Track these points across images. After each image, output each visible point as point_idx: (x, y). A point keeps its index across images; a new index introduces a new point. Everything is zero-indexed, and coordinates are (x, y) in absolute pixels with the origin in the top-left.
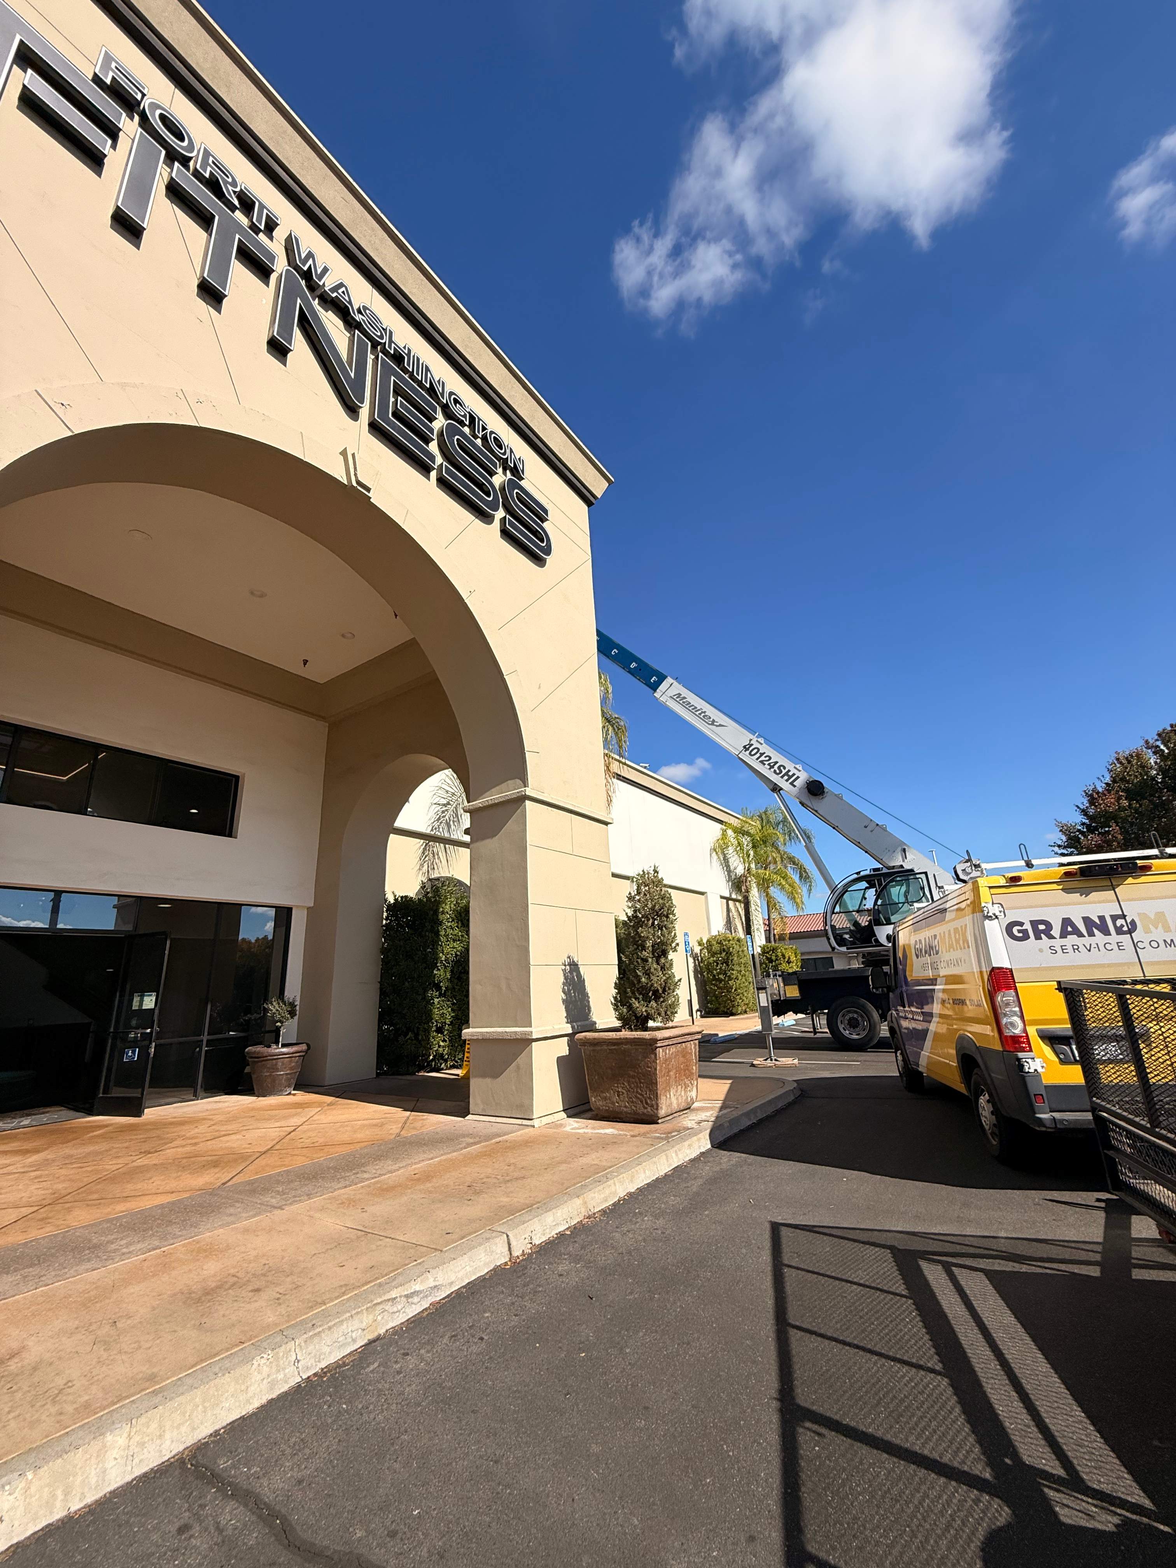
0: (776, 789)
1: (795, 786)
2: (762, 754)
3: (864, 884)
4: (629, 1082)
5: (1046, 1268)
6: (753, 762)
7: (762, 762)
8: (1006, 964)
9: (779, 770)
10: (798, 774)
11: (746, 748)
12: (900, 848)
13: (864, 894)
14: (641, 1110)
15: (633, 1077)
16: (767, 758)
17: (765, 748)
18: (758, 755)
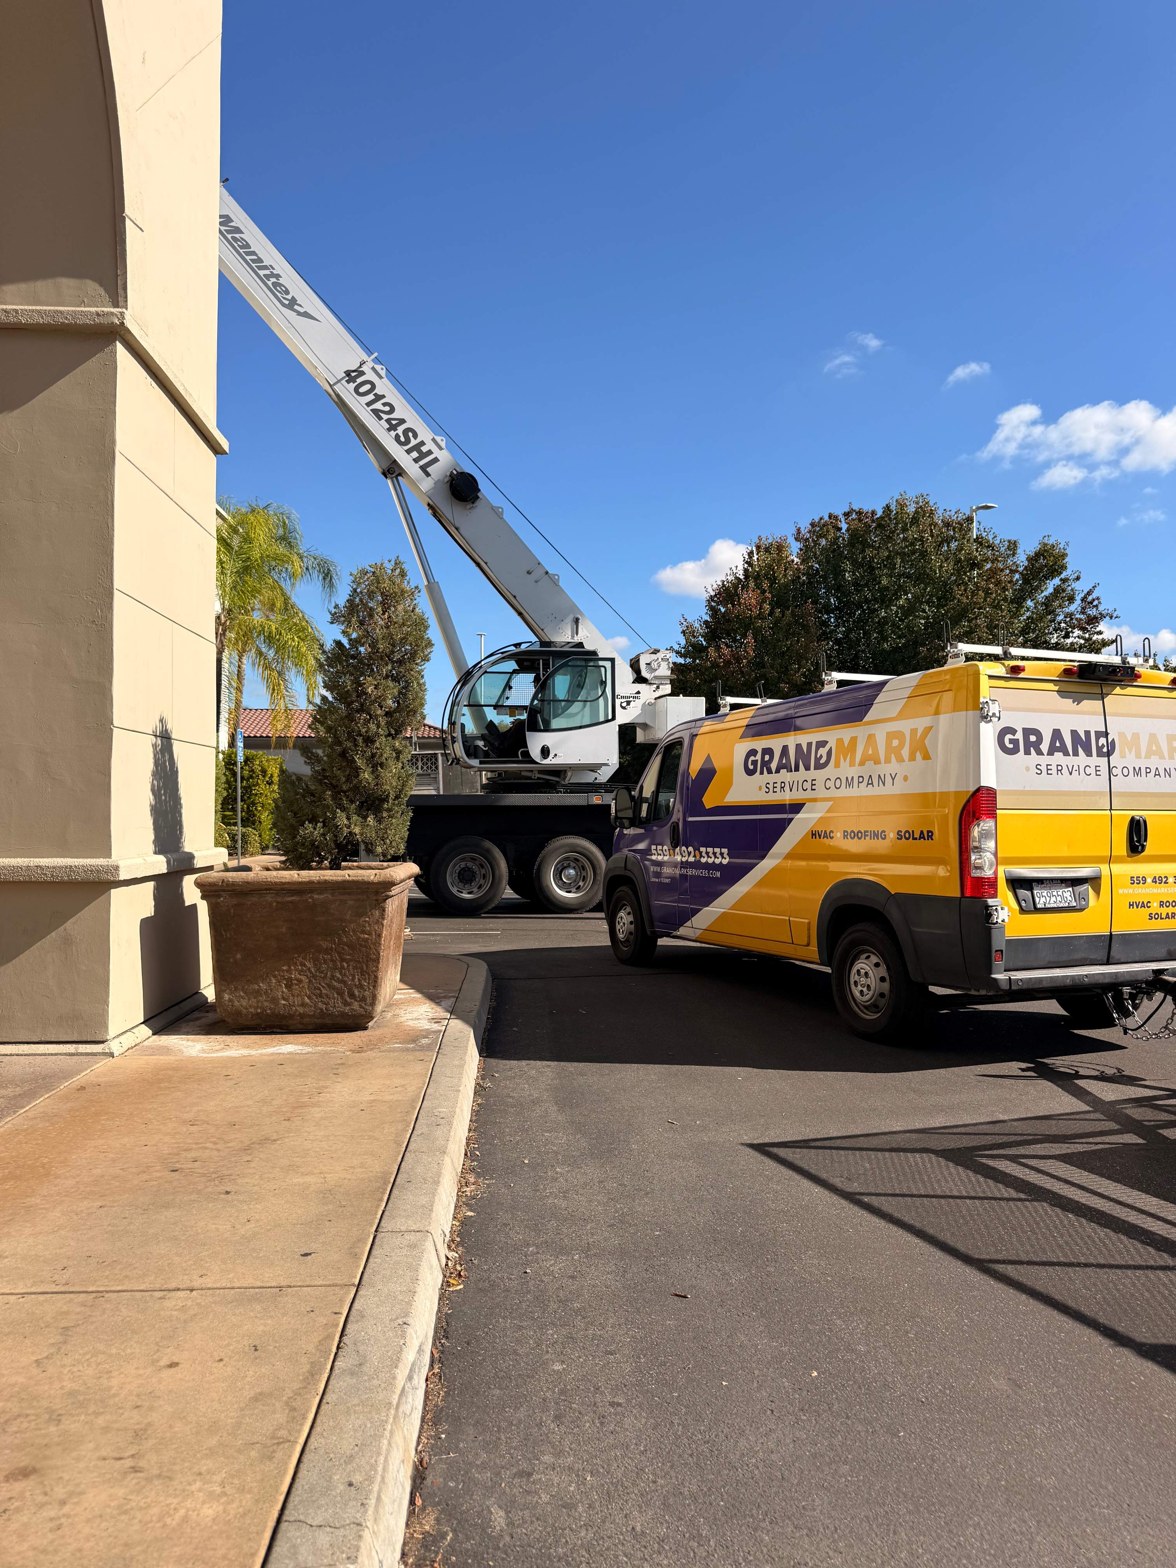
0: (392, 470)
1: (428, 474)
2: (378, 397)
3: (512, 665)
6: (359, 406)
7: (376, 412)
8: (994, 786)
9: (406, 438)
10: (437, 453)
11: (350, 376)
12: (570, 618)
13: (510, 679)
14: (337, 1006)
16: (387, 409)
17: (384, 386)
18: (371, 397)
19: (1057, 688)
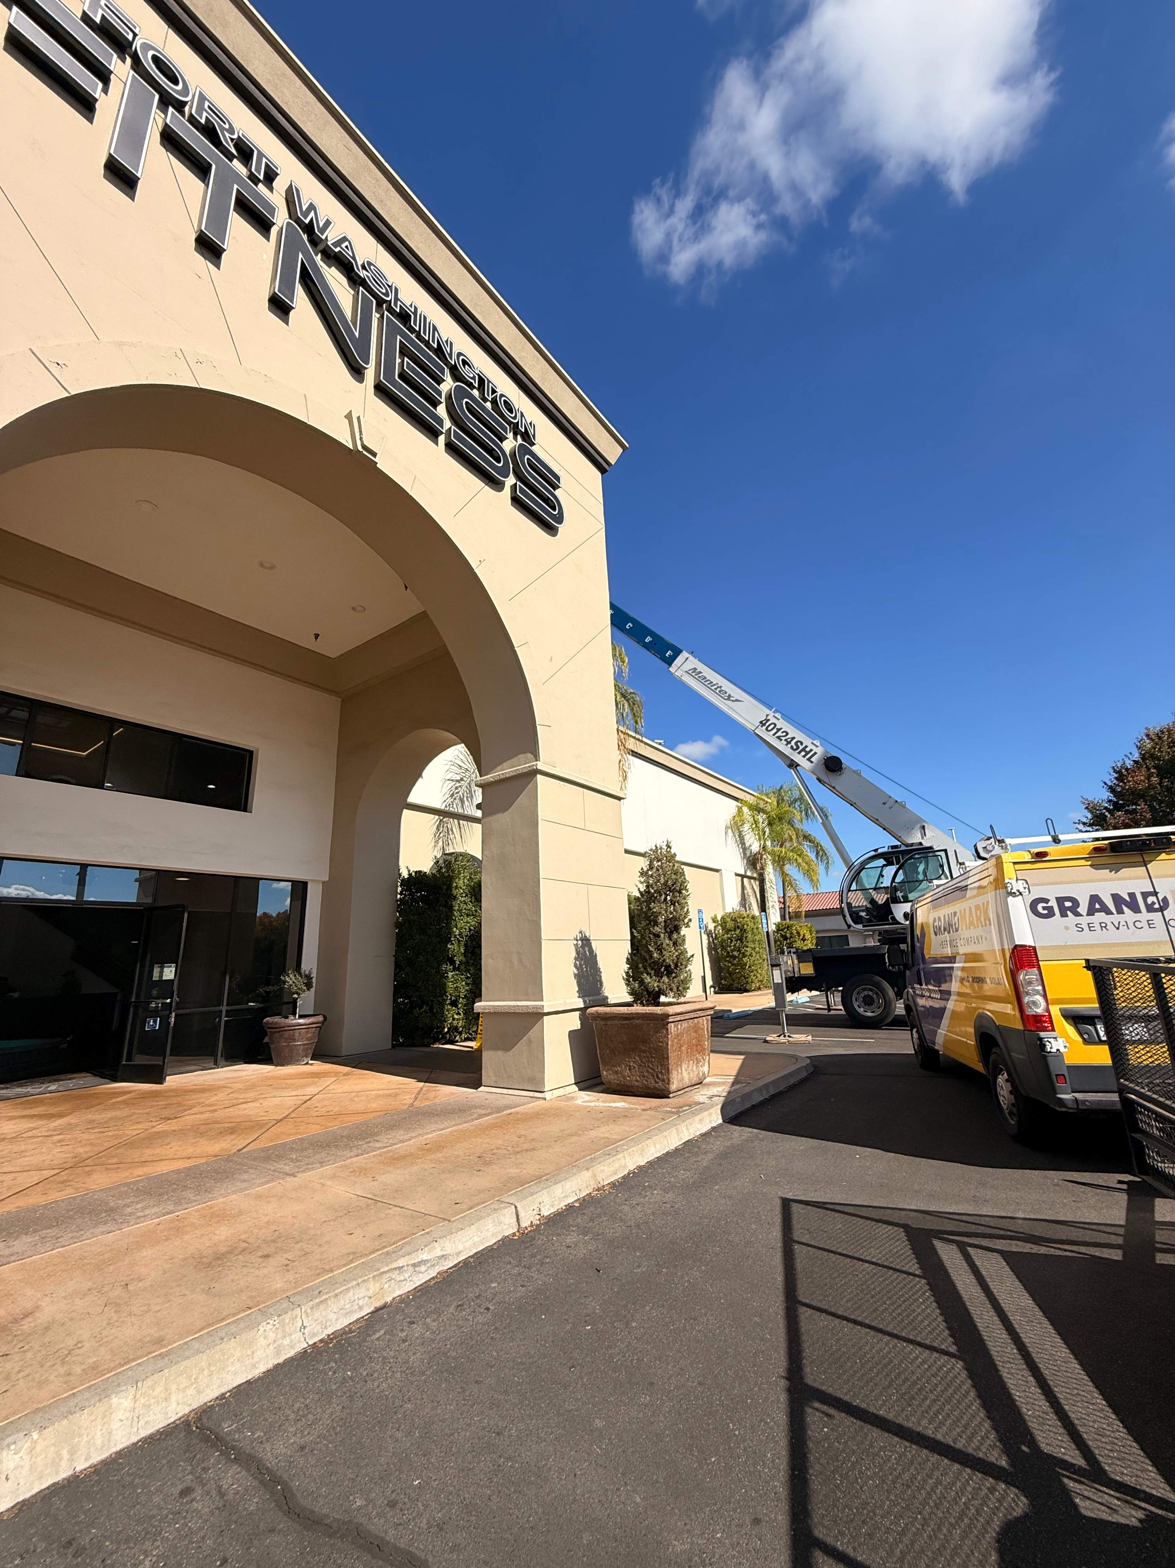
0: (793, 765)
1: (812, 762)
2: (779, 730)
3: (881, 862)
4: (640, 1056)
5: (1065, 1250)
6: (769, 737)
7: (779, 738)
8: (1029, 942)
9: (798, 747)
10: (815, 749)
11: (762, 723)
12: (918, 826)
13: (882, 871)
14: (652, 1083)
15: (645, 1052)
16: (784, 734)
17: (782, 724)
18: (775, 730)
19: (1089, 863)
